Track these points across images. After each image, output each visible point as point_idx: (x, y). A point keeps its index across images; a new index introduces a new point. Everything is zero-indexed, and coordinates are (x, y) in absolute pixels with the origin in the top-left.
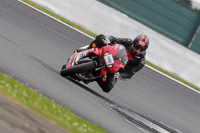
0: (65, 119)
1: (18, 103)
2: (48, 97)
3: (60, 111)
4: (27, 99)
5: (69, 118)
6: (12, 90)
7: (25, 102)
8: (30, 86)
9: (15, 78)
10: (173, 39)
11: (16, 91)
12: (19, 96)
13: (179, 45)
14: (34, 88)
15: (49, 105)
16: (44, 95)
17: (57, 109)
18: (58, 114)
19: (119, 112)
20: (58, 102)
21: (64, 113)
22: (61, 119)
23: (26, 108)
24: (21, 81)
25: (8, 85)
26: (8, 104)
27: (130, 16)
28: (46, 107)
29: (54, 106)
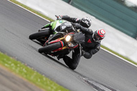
0: (52, 88)
1: (20, 77)
2: (40, 73)
3: (48, 82)
4: (26, 74)
5: (55, 87)
6: (16, 68)
7: (25, 76)
8: (28, 65)
9: (18, 60)
10: (127, 34)
11: (19, 69)
12: (21, 72)
13: (131, 38)
14: (31, 67)
15: (41, 78)
16: (38, 71)
17: (46, 81)
18: (47, 85)
19: (89, 83)
20: (47, 76)
21: (51, 83)
22: (49, 88)
23: (26, 80)
24: (22, 62)
25: (13, 65)
26: (13, 78)
27: (97, 18)
28: (39, 80)
29: (44, 79)
